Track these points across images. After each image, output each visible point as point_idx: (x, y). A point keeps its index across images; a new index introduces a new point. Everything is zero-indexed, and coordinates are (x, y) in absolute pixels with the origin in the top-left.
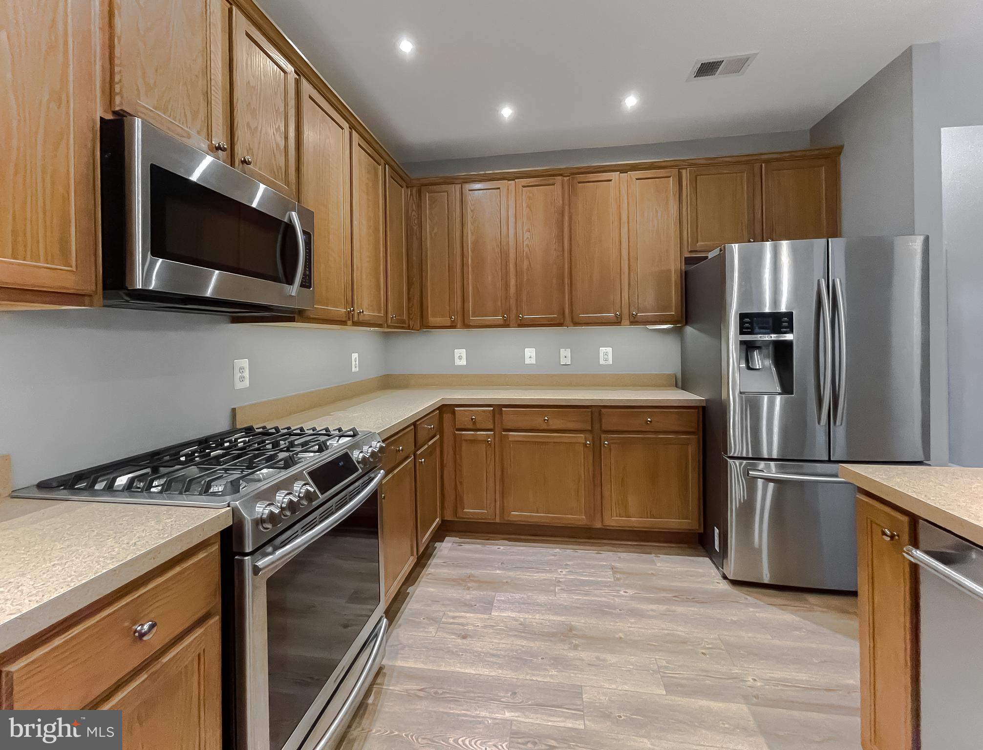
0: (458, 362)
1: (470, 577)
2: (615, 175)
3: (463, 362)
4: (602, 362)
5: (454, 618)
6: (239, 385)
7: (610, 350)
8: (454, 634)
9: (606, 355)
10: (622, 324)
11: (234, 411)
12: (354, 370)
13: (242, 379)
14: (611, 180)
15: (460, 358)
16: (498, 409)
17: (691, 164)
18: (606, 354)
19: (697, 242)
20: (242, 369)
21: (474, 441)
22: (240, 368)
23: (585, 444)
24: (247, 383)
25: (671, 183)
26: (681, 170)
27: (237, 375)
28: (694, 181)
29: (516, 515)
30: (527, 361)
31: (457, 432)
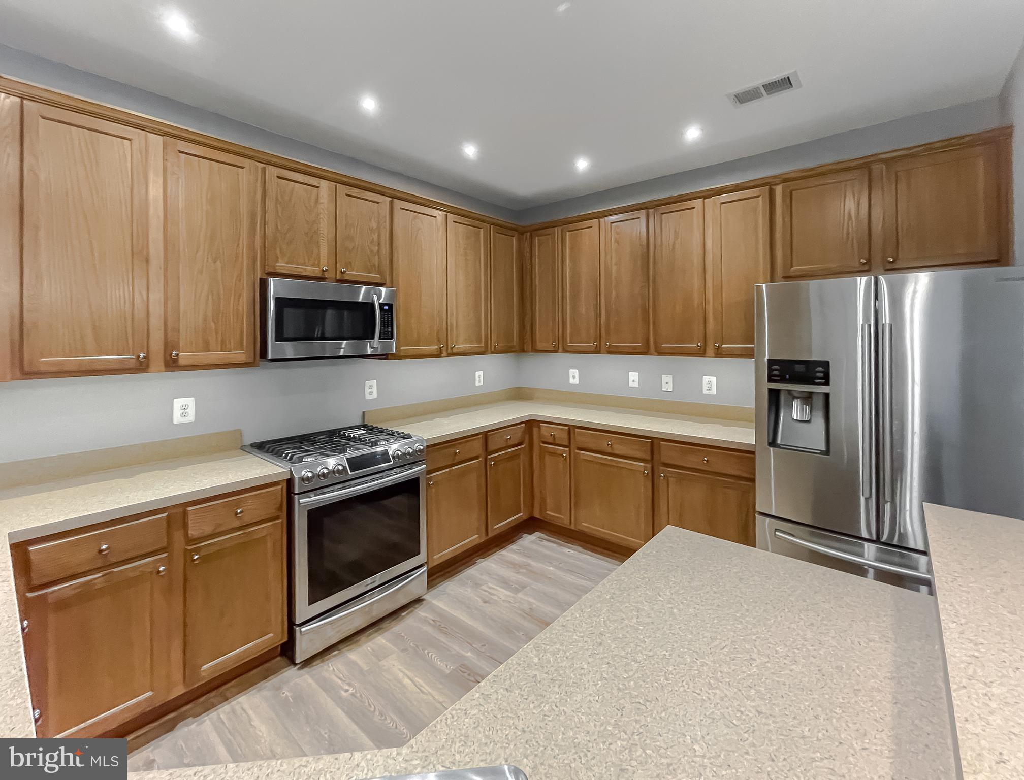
0: (572, 381)
1: (526, 566)
2: (698, 203)
3: (577, 381)
4: (705, 391)
5: (490, 588)
6: (368, 397)
7: (714, 379)
8: (481, 598)
9: (710, 384)
10: (707, 354)
11: (364, 412)
12: (477, 384)
13: (371, 393)
14: (694, 208)
15: (574, 377)
16: (571, 429)
17: (785, 180)
18: (709, 382)
19: (792, 266)
20: (371, 387)
21: (553, 454)
22: (370, 386)
23: (644, 473)
24: (375, 395)
25: (761, 204)
26: (773, 187)
27: (367, 391)
28: (789, 197)
29: (585, 525)
30: (631, 384)
31: (542, 445)
